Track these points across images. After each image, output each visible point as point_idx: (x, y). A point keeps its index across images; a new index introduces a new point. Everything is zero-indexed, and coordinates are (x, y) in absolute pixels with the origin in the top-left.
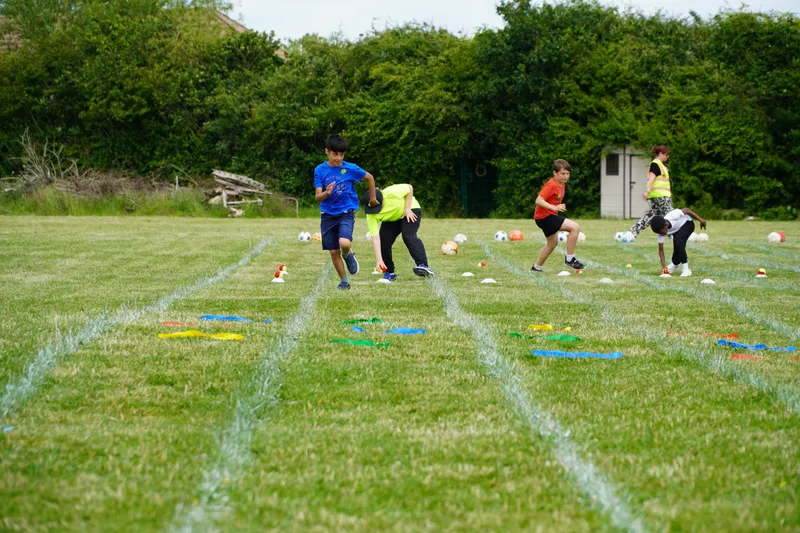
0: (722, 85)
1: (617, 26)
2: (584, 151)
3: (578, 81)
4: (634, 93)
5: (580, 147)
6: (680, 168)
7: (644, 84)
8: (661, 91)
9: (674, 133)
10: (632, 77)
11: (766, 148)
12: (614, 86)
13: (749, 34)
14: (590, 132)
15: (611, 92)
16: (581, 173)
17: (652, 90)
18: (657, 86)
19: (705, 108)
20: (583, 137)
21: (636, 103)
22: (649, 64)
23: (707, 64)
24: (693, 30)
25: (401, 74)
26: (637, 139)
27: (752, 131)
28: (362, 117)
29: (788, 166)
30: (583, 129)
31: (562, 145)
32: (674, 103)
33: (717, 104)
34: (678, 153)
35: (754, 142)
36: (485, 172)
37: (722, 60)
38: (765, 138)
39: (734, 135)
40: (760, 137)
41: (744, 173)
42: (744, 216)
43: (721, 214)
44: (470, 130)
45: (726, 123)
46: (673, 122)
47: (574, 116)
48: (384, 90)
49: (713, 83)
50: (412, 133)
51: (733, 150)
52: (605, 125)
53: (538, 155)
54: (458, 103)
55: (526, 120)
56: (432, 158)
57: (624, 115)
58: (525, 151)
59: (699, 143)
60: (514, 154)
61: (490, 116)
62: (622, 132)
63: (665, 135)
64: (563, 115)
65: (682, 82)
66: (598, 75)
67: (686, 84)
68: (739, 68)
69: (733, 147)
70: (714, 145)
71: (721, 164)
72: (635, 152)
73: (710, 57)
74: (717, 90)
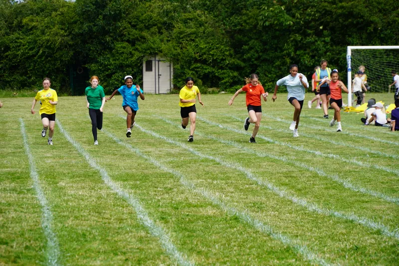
0: (206, 23)
2: (134, 59)
3: (130, 23)
4: (160, 29)
5: (132, 57)
6: (185, 67)
7: (165, 23)
8: (174, 27)
9: (181, 49)
10: (158, 20)
11: (231, 55)
12: (149, 25)
14: (137, 49)
15: (148, 28)
16: (133, 70)
18: (172, 24)
19: (197, 35)
20: (133, 52)
21: (161, 33)
22: (167, 13)
23: (198, 12)
25: (38, 22)
26: (162, 52)
27: (222, 47)
28: (19, 44)
29: (243, 64)
30: (133, 48)
31: (122, 56)
32: (181, 33)
33: (204, 33)
34: (184, 59)
35: (224, 52)
36: (82, 71)
37: (207, 10)
38: (230, 50)
39: (213, 49)
40: (227, 50)
41: (219, 69)
42: (219, 92)
43: (207, 91)
44: (74, 50)
45: (208, 43)
46: (181, 43)
47: (128, 41)
48: (30, 30)
49: (201, 22)
50: (44, 52)
51: (212, 57)
52: (144, 46)
53: (110, 62)
54: (67, 36)
55: (103, 44)
56: (55, 65)
57: (154, 40)
58: (103, 60)
59: (195, 53)
60: (97, 62)
61: (84, 42)
62: (154, 49)
63: (177, 50)
64: (122, 41)
65: (185, 22)
66: (141, 19)
67: (187, 23)
68: (215, 13)
69: (213, 55)
70: (202, 54)
71: (206, 64)
72: (161, 59)
73: (199, 9)
74: (204, 26)
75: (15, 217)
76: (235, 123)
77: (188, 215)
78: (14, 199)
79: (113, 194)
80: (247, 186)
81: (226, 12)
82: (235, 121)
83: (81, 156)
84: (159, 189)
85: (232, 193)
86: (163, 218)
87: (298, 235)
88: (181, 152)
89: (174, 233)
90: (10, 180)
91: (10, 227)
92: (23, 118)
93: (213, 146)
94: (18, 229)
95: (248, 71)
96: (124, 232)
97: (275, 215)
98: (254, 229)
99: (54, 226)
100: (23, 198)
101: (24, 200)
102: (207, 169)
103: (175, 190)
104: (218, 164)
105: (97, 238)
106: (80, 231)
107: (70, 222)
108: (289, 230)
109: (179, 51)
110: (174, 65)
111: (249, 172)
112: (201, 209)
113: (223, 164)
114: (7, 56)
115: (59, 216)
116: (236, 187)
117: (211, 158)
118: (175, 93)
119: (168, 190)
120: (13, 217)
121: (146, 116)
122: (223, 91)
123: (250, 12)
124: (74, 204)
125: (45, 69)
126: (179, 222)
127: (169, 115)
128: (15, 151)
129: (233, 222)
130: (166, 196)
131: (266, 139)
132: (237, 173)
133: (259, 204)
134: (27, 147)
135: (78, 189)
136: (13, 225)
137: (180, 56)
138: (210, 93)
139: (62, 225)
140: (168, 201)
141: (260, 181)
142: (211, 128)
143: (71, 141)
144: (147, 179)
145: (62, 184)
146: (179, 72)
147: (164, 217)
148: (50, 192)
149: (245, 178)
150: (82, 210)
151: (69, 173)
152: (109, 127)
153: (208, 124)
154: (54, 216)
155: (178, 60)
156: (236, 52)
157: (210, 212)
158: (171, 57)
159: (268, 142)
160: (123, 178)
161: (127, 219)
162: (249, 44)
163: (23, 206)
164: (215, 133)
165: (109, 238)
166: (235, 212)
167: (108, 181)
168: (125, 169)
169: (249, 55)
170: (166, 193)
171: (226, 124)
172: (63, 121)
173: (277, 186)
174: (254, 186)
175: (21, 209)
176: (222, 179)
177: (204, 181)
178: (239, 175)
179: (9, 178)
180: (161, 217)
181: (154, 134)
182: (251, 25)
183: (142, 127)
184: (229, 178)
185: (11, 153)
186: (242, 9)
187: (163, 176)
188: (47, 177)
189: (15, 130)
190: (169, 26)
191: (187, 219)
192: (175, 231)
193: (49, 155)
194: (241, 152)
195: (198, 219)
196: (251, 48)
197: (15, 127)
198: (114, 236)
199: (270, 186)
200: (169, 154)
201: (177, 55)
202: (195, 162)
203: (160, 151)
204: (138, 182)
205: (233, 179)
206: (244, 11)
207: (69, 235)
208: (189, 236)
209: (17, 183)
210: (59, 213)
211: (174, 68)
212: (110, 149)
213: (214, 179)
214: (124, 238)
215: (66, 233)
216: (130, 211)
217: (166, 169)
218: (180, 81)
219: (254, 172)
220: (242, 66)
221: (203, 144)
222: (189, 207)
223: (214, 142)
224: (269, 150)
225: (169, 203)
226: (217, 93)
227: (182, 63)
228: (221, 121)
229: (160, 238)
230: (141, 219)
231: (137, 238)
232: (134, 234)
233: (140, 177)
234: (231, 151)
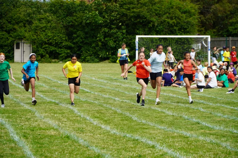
0: (52, 21)
1: (19, 2)
2: (9, 42)
3: (7, 20)
4: (24, 24)
5: (8, 41)
6: (39, 47)
7: (28, 21)
8: (33, 23)
9: (37, 36)
10: (24, 19)
11: (66, 40)
12: (18, 22)
13: (60, 5)
14: (11, 36)
15: (17, 23)
16: (8, 48)
17: (30, 23)
18: (32, 21)
19: (46, 28)
20: (9, 37)
21: (25, 26)
22: (29, 15)
23: (48, 14)
24: (43, 3)
26: (25, 38)
27: (61, 35)
29: (73, 46)
30: (9, 35)
31: (2, 40)
32: (37, 27)
33: (51, 27)
34: (38, 42)
35: (62, 38)
37: (52, 13)
39: (56, 36)
40: (64, 37)
41: (59, 48)
42: (59, 62)
43: (51, 61)
45: (53, 33)
46: (37, 33)
47: (6, 31)
49: (49, 20)
52: (15, 34)
57: (21, 31)
59: (45, 39)
62: (21, 36)
63: (34, 36)
64: (3, 31)
65: (40, 20)
66: (13, 18)
67: (41, 20)
68: (57, 15)
69: (55, 40)
70: (49, 39)
71: (52, 45)
72: (25, 42)
73: (48, 12)
74: (50, 22)
77: (39, 134)
80: (75, 118)
81: (64, 14)
85: (66, 122)
86: (25, 136)
87: (105, 147)
89: (31, 145)
93: (54, 94)
95: (76, 50)
96: (2, 144)
97: (91, 136)
98: (78, 143)
102: (51, 107)
103: (32, 119)
104: (58, 104)
108: (99, 145)
109: (36, 37)
110: (33, 45)
111: (76, 110)
112: (47, 131)
113: (60, 104)
116: (68, 119)
117: (53, 101)
119: (28, 120)
121: (16, 75)
122: (61, 61)
123: (78, 14)
126: (34, 139)
129: (66, 139)
130: (27, 123)
131: (86, 90)
132: (69, 110)
133: (82, 128)
138: (53, 62)
141: (82, 115)
142: (54, 83)
144: (16, 113)
146: (35, 50)
149: (73, 113)
153: (52, 81)
155: (35, 43)
156: (69, 39)
157: (53, 133)
158: (31, 41)
159: (87, 92)
161: (4, 136)
162: (77, 34)
164: (56, 86)
166: (67, 133)
169: (77, 40)
171: (63, 81)
173: (92, 118)
174: (79, 118)
176: (60, 114)
177: (49, 114)
178: (69, 111)
181: (20, 86)
182: (79, 22)
184: (64, 113)
186: (73, 13)
187: (25, 111)
190: (30, 22)
191: (39, 137)
192: (32, 144)
195: (45, 137)
196: (78, 36)
199: (88, 118)
200: (29, 98)
201: (34, 40)
202: (44, 103)
203: (24, 96)
204: (11, 115)
205: (66, 113)
206: (75, 14)
208: (40, 147)
211: (32, 48)
213: (55, 113)
214: (2, 147)
216: (5, 132)
217: (27, 107)
219: (79, 110)
220: (73, 47)
221: (49, 92)
222: (40, 130)
223: (55, 91)
224: (88, 96)
225: (28, 127)
226: (58, 63)
227: (37, 44)
228: (59, 79)
229: (23, 148)
230: (12, 136)
231: (9, 148)
232: (8, 145)
233: (12, 112)
234: (65, 97)
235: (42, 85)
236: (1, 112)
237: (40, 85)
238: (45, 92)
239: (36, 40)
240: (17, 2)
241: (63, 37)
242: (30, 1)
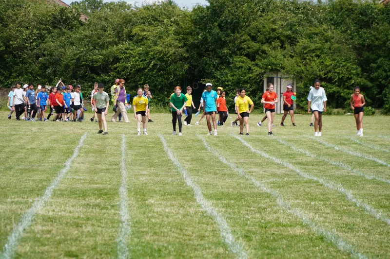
0: (332, 39)
3: (249, 34)
4: (282, 43)
7: (288, 37)
8: (298, 42)
9: (305, 65)
10: (281, 33)
11: (357, 74)
12: (270, 38)
14: (257, 65)
15: (269, 41)
17: (293, 41)
18: (296, 39)
19: (323, 51)
20: (253, 68)
21: (282, 47)
22: (291, 26)
23: (325, 26)
24: (317, 6)
25: (150, 32)
26: (284, 69)
27: (349, 64)
28: (128, 55)
29: (369, 84)
30: (253, 63)
32: (305, 48)
33: (330, 49)
34: (307, 77)
35: (350, 70)
36: (198, 87)
37: (333, 24)
38: (357, 68)
39: (339, 67)
41: (345, 88)
42: (345, 113)
43: (332, 111)
44: (189, 63)
45: (334, 60)
46: (305, 59)
47: (247, 55)
48: (140, 41)
49: (327, 37)
50: (155, 65)
51: (339, 76)
52: (265, 61)
53: (227, 77)
54: (182, 47)
55: (221, 58)
56: (168, 79)
57: (276, 55)
58: (220, 75)
59: (319, 71)
60: (214, 77)
61: (200, 55)
62: (276, 65)
63: (300, 66)
64: (241, 55)
65: (310, 37)
66: (262, 32)
67: (312, 38)
68: (343, 29)
69: (339, 73)
70: (327, 72)
71: (332, 83)
72: (283, 76)
73: (326, 23)
74: (330, 41)
75: (91, 231)
76: (353, 145)
77: (273, 234)
78: (94, 214)
79: (202, 212)
80: (345, 208)
82: (353, 144)
83: (179, 174)
84: (252, 208)
85: (328, 214)
86: (247, 237)
87: (379, 254)
88: (287, 173)
89: (253, 251)
90: (96, 196)
91: (83, 241)
92: (126, 134)
93: (321, 168)
94: (90, 242)
95: (375, 92)
96: (202, 248)
97: (364, 236)
98: (336, 248)
99: (130, 241)
100: (104, 214)
101: (105, 215)
102: (308, 190)
103: (269, 209)
104: (322, 185)
105: (172, 253)
106: (155, 247)
107: (148, 238)
108: (372, 250)
109: (303, 68)
110: (297, 83)
111: (350, 194)
112: (289, 229)
113: (326, 185)
114: (115, 68)
115: (138, 232)
116: (334, 209)
117: (316, 179)
118: (297, 113)
119: (261, 210)
120: (88, 231)
121: (260, 136)
122: (349, 112)
124: (157, 220)
125: (157, 83)
126: (263, 240)
127: (285, 135)
128: (110, 167)
129: (318, 242)
130: (258, 215)
131: (380, 162)
132: (338, 194)
133: (352, 225)
134: (123, 164)
135: (166, 206)
136: (87, 239)
137: (304, 73)
138: (334, 114)
139: (138, 240)
140: (258, 220)
141: (359, 202)
142: (326, 150)
143: (173, 159)
144: (242, 199)
145: (151, 201)
146: (302, 91)
147: (248, 235)
148: (135, 208)
149: (344, 200)
150: (163, 227)
151: (160, 191)
152: (218, 146)
153: (324, 146)
154: (132, 231)
155: (301, 78)
156: (363, 70)
157: (298, 231)
158: (294, 75)
159: (381, 165)
160: (217, 197)
161: (208, 236)
162: (377, 63)
163: (101, 221)
164: (329, 155)
165: (185, 254)
166: (323, 231)
167: (200, 199)
168: (222, 188)
169: (376, 74)
170: (258, 212)
171: (343, 146)
172: (168, 138)
173: (375, 208)
174: (352, 208)
175: (99, 224)
176: (321, 200)
177: (302, 201)
178: (339, 196)
179: (95, 194)
180: (245, 235)
181: (264, 154)
182: (381, 41)
183: (253, 147)
184: (328, 199)
185: (105, 169)
187: (259, 195)
188: (136, 193)
189: (115, 146)
191: (272, 238)
192: (255, 249)
193: (145, 172)
194: (349, 174)
195: (282, 238)
196: (379, 67)
197: (116, 143)
198: (190, 252)
199: (368, 208)
200: (274, 175)
201: (301, 72)
202: (298, 182)
203: (265, 171)
204: (232, 202)
205: (332, 200)
207: (143, 250)
208: (268, 254)
209: (103, 199)
210: (139, 228)
211: (297, 87)
212: (212, 168)
213: (312, 200)
214: (201, 255)
215: (140, 248)
216: (214, 229)
217: (265, 189)
218: (303, 101)
219: (355, 194)
220: (369, 86)
221: (312, 165)
222: (277, 226)
223: (326, 164)
224: (379, 172)
225: (257, 222)
226: (343, 114)
227: (306, 81)
228: (339, 142)
229: (238, 255)
230: (223, 237)
231: (213, 255)
232: (212, 250)
233: (236, 196)
234: (339, 173)
235: (303, 152)
236: (216, 197)
237: (301, 153)
238: (307, 165)
239: (303, 73)
240: (270, 3)
241: (352, 68)
242: (292, 3)
